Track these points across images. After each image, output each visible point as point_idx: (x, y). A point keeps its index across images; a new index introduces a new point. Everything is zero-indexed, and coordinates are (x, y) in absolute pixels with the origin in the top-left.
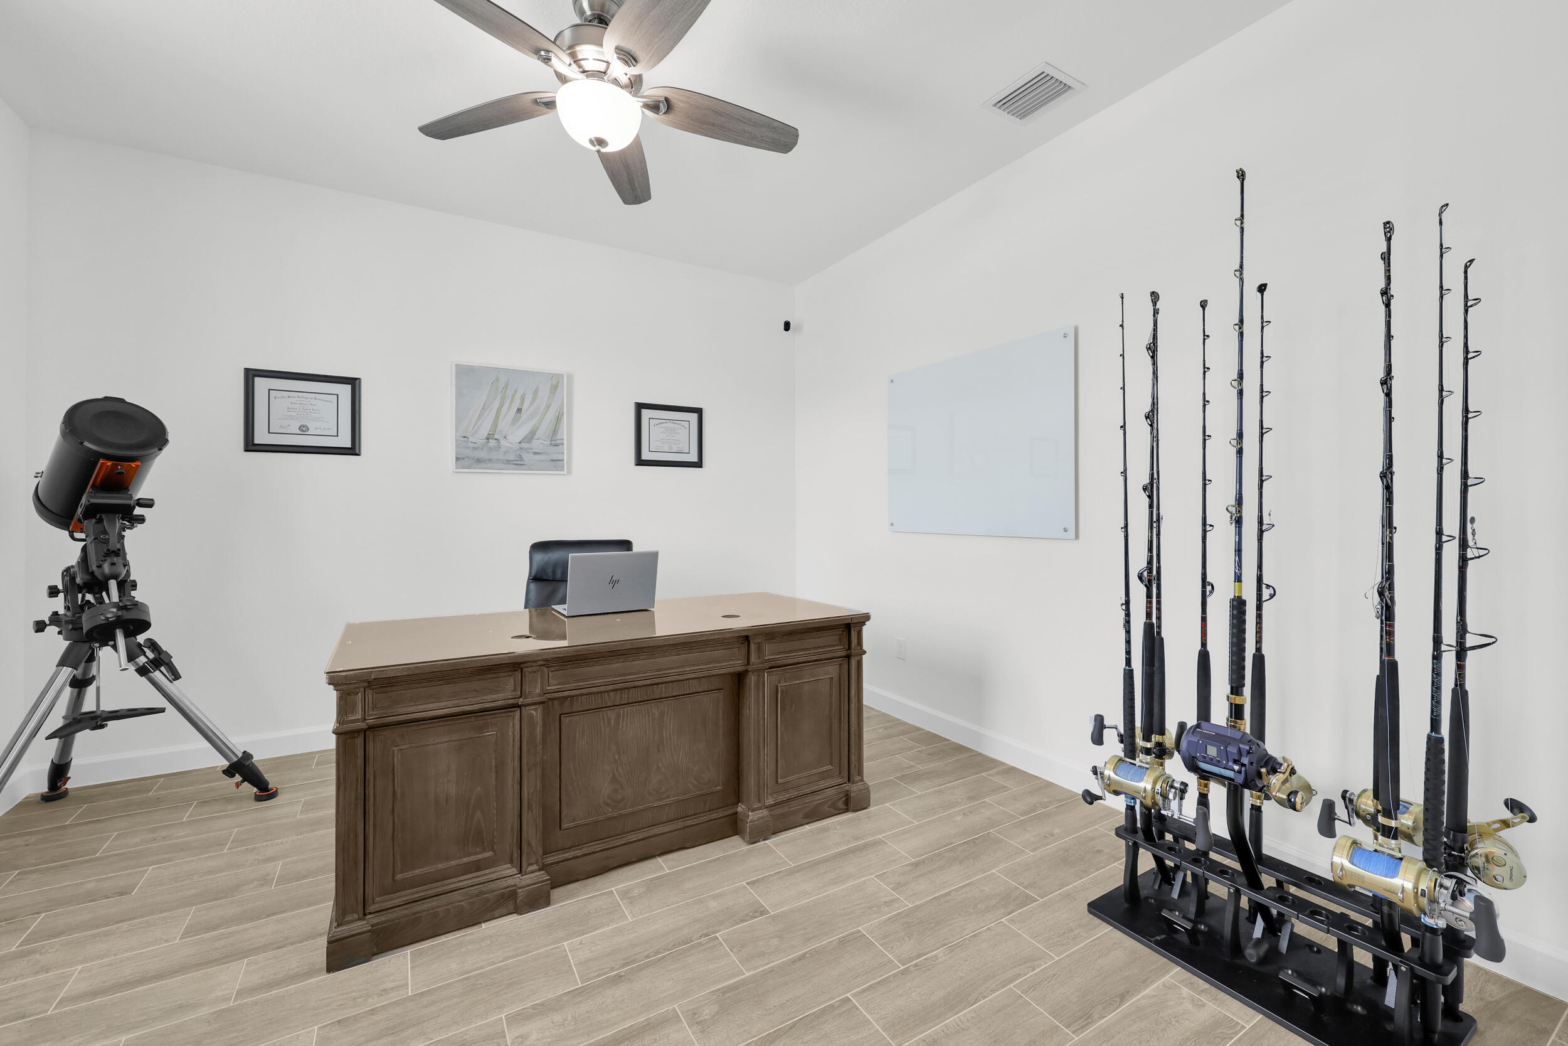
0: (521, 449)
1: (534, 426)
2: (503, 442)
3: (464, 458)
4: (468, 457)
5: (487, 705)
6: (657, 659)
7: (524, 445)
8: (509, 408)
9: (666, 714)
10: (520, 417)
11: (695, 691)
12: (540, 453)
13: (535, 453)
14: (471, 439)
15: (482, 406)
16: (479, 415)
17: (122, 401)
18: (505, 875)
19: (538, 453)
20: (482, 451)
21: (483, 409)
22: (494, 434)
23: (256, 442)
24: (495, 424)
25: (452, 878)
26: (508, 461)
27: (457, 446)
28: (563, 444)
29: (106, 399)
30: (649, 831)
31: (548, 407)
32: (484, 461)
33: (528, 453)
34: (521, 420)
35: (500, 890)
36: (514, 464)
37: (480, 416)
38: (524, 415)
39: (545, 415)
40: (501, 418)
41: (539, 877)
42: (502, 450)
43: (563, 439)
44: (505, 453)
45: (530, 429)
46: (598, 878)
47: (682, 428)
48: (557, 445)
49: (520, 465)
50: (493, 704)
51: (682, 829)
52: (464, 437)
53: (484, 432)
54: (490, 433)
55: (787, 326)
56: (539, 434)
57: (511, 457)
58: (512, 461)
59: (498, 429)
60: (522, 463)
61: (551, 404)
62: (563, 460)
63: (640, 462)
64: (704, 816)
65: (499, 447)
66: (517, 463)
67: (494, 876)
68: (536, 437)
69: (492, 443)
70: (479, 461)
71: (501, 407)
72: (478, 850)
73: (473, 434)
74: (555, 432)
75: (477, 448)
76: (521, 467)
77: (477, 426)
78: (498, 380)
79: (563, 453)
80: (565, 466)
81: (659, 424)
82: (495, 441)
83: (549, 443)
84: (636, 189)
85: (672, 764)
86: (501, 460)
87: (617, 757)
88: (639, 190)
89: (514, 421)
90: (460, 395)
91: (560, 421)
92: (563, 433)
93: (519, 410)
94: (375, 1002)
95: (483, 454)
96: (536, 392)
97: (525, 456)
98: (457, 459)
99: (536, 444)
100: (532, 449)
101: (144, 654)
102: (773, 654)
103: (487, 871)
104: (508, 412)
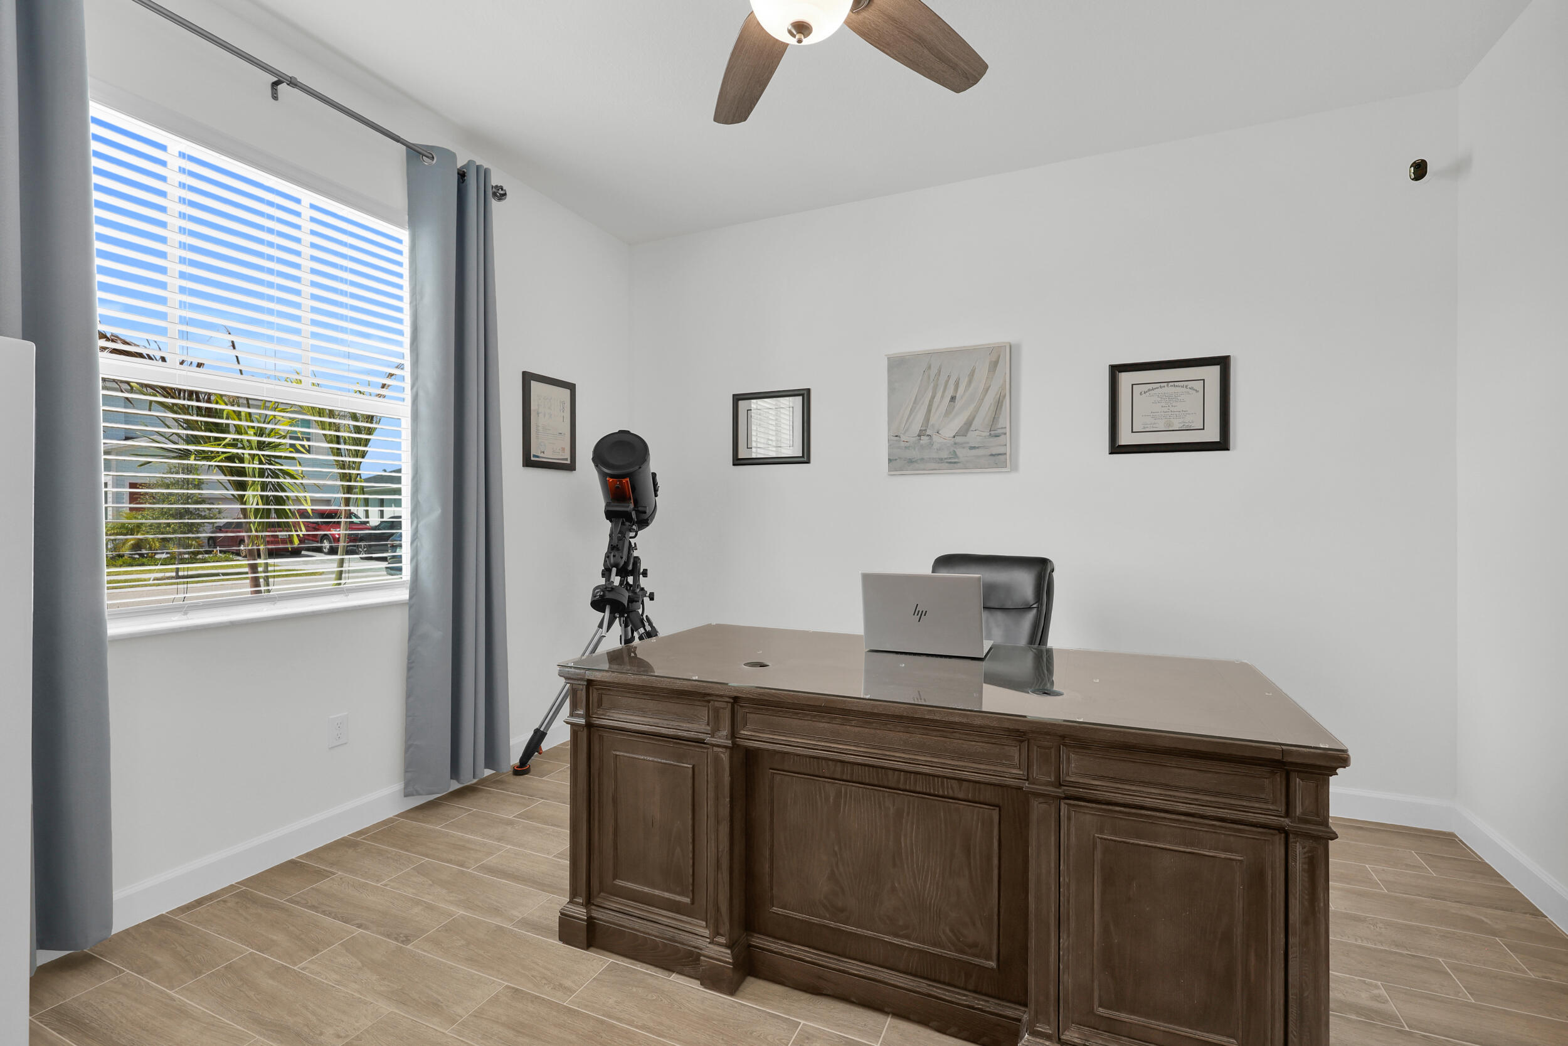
0: (955, 444)
1: (969, 416)
2: (936, 438)
3: (896, 459)
4: (900, 458)
5: (680, 733)
6: (878, 731)
7: (959, 439)
8: (942, 397)
9: (905, 814)
10: (954, 407)
11: (951, 794)
12: (978, 448)
13: (972, 448)
14: (903, 438)
15: (913, 399)
16: (911, 409)
17: (628, 432)
18: (697, 932)
19: (974, 448)
20: (915, 449)
21: (914, 403)
22: (926, 430)
23: (739, 457)
24: (927, 419)
25: (653, 906)
26: (942, 459)
27: (890, 447)
28: (1005, 434)
29: (620, 432)
30: (877, 973)
31: (987, 390)
32: (916, 461)
33: (964, 448)
34: (955, 409)
35: (690, 946)
36: (947, 462)
37: (912, 411)
38: (959, 403)
39: (983, 400)
40: (933, 410)
41: (723, 954)
42: (936, 446)
43: (1005, 428)
44: (937, 449)
45: (965, 419)
46: (808, 996)
47: (1191, 391)
48: (997, 436)
49: (955, 463)
50: (685, 734)
51: (925, 995)
52: (896, 436)
53: (916, 427)
54: (922, 429)
55: (1420, 169)
56: (977, 423)
57: (944, 454)
58: (946, 459)
59: (931, 422)
60: (956, 460)
61: (990, 386)
62: (1006, 454)
63: (1116, 449)
64: (965, 995)
65: (931, 444)
66: (951, 462)
67: (688, 927)
68: (971, 429)
69: (925, 439)
70: (911, 461)
71: (933, 397)
72: (678, 889)
73: (905, 433)
74: (995, 419)
75: (909, 447)
76: (955, 465)
77: (908, 424)
78: (929, 367)
79: (1006, 445)
80: (1008, 461)
81: (1149, 390)
82: (928, 438)
83: (988, 434)
84: (957, 65)
85: (915, 893)
86: (933, 459)
87: (836, 848)
88: (962, 64)
89: (948, 413)
90: (892, 390)
91: (1002, 405)
92: (1004, 421)
93: (953, 399)
94: (547, 993)
95: (914, 454)
96: (972, 375)
97: (961, 453)
98: (890, 460)
99: (973, 437)
100: (968, 443)
101: (644, 626)
102: (1085, 776)
103: (684, 918)
104: (941, 402)
